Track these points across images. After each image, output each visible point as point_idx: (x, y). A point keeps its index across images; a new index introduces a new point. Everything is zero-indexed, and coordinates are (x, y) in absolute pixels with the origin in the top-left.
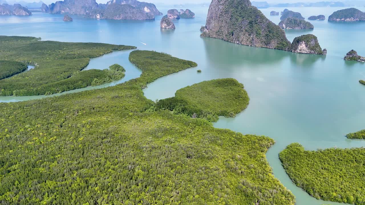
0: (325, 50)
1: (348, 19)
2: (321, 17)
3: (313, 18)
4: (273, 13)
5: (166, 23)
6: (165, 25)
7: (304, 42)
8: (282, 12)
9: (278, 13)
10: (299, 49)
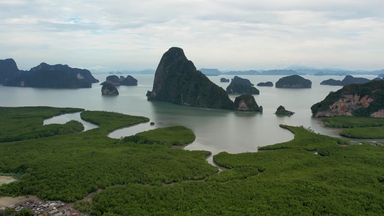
0: (261, 107)
1: (293, 85)
2: (269, 84)
3: (261, 85)
4: (223, 80)
5: (109, 89)
6: (108, 90)
7: (243, 101)
8: (232, 79)
9: (228, 80)
10: (240, 106)
